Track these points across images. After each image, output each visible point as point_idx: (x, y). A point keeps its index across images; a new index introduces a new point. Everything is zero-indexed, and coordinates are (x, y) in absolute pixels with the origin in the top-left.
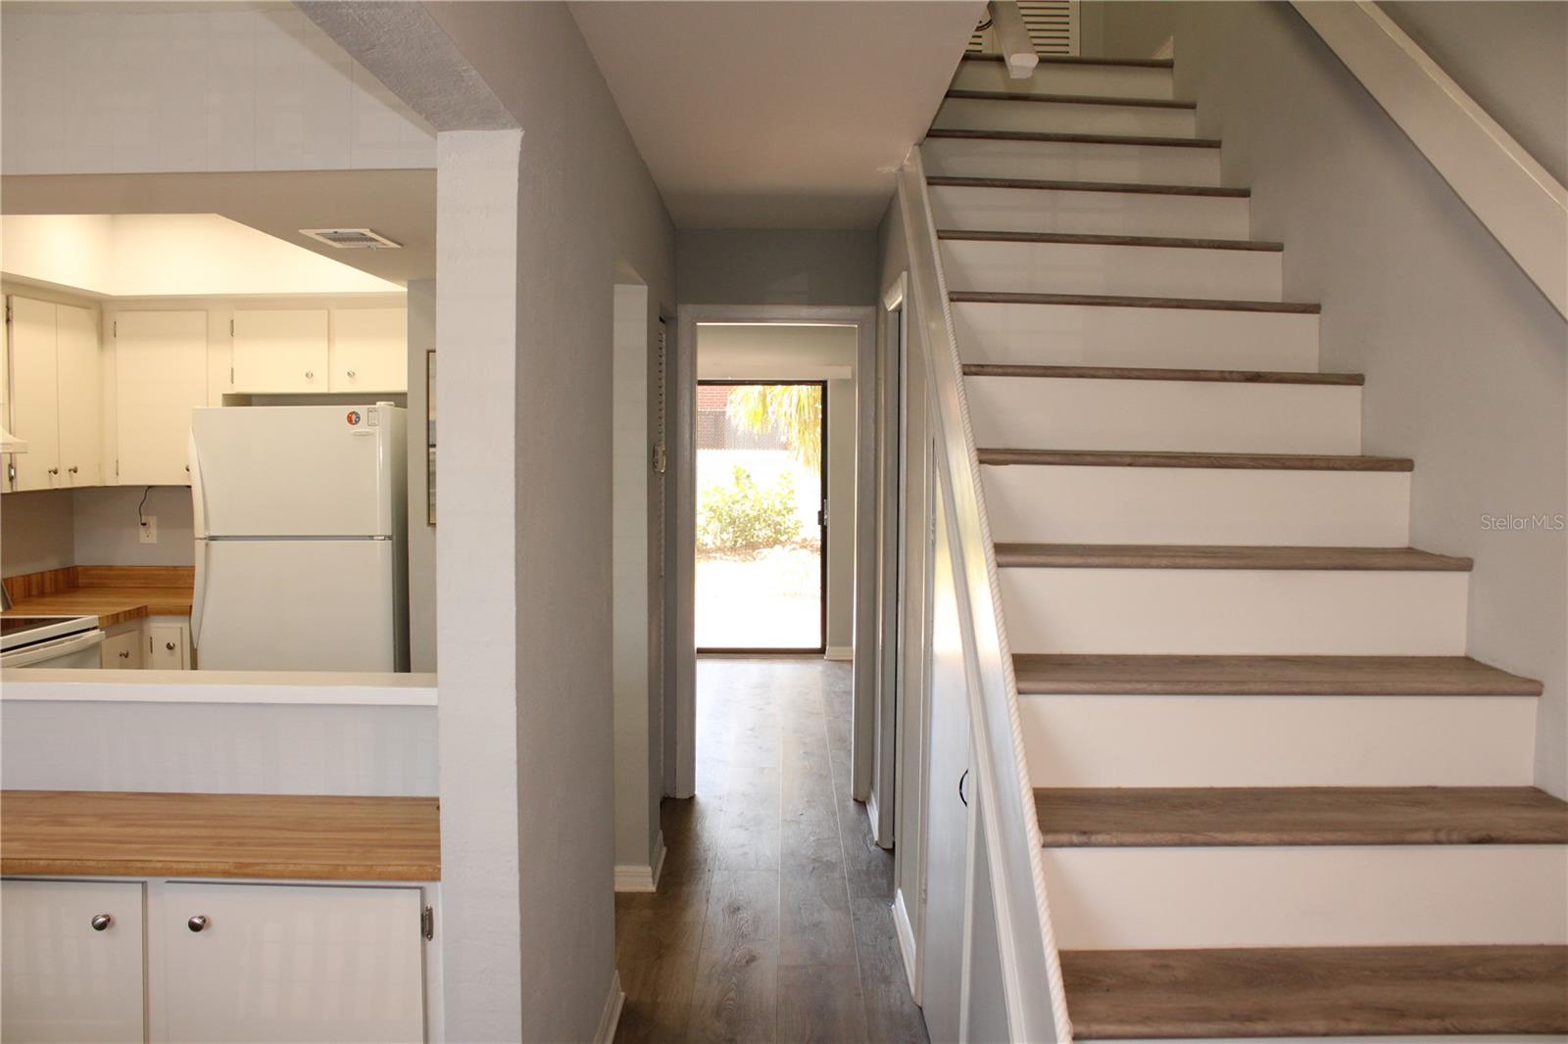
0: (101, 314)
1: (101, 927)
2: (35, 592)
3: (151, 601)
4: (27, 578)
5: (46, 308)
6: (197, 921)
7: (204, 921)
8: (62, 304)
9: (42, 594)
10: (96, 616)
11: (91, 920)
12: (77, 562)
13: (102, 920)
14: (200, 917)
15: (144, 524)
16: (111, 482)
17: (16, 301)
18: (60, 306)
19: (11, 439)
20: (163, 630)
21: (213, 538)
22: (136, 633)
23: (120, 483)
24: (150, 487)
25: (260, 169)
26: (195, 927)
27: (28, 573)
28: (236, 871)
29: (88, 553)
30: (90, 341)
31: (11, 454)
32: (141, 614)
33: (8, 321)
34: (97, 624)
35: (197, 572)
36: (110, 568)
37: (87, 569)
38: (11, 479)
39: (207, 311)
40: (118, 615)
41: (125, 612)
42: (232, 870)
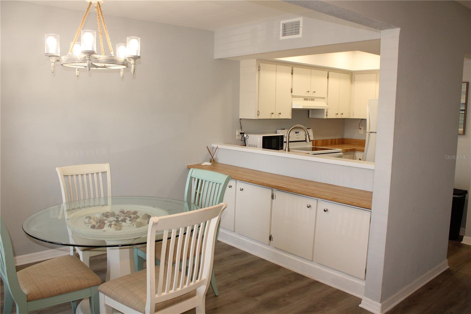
0: (352, 75)
1: (308, 207)
2: (333, 143)
3: (357, 148)
4: (332, 140)
5: (337, 74)
6: (326, 210)
7: (327, 210)
8: (342, 73)
9: (335, 144)
10: (341, 149)
11: (307, 205)
12: (345, 137)
13: (309, 206)
14: (327, 209)
15: (360, 129)
16: (352, 117)
17: (330, 73)
18: (341, 74)
19: (327, 105)
20: (358, 154)
21: (371, 132)
22: (352, 155)
23: (354, 118)
24: (362, 119)
25: (357, 41)
26: (325, 211)
27: (332, 139)
28: (333, 200)
29: (347, 135)
30: (348, 82)
31: (327, 109)
32: (354, 150)
33: (328, 78)
34: (341, 151)
35: (366, 141)
36: (352, 139)
37: (347, 139)
38: (327, 115)
39: (376, 74)
40: (347, 150)
41: (349, 149)
42: (332, 199)
